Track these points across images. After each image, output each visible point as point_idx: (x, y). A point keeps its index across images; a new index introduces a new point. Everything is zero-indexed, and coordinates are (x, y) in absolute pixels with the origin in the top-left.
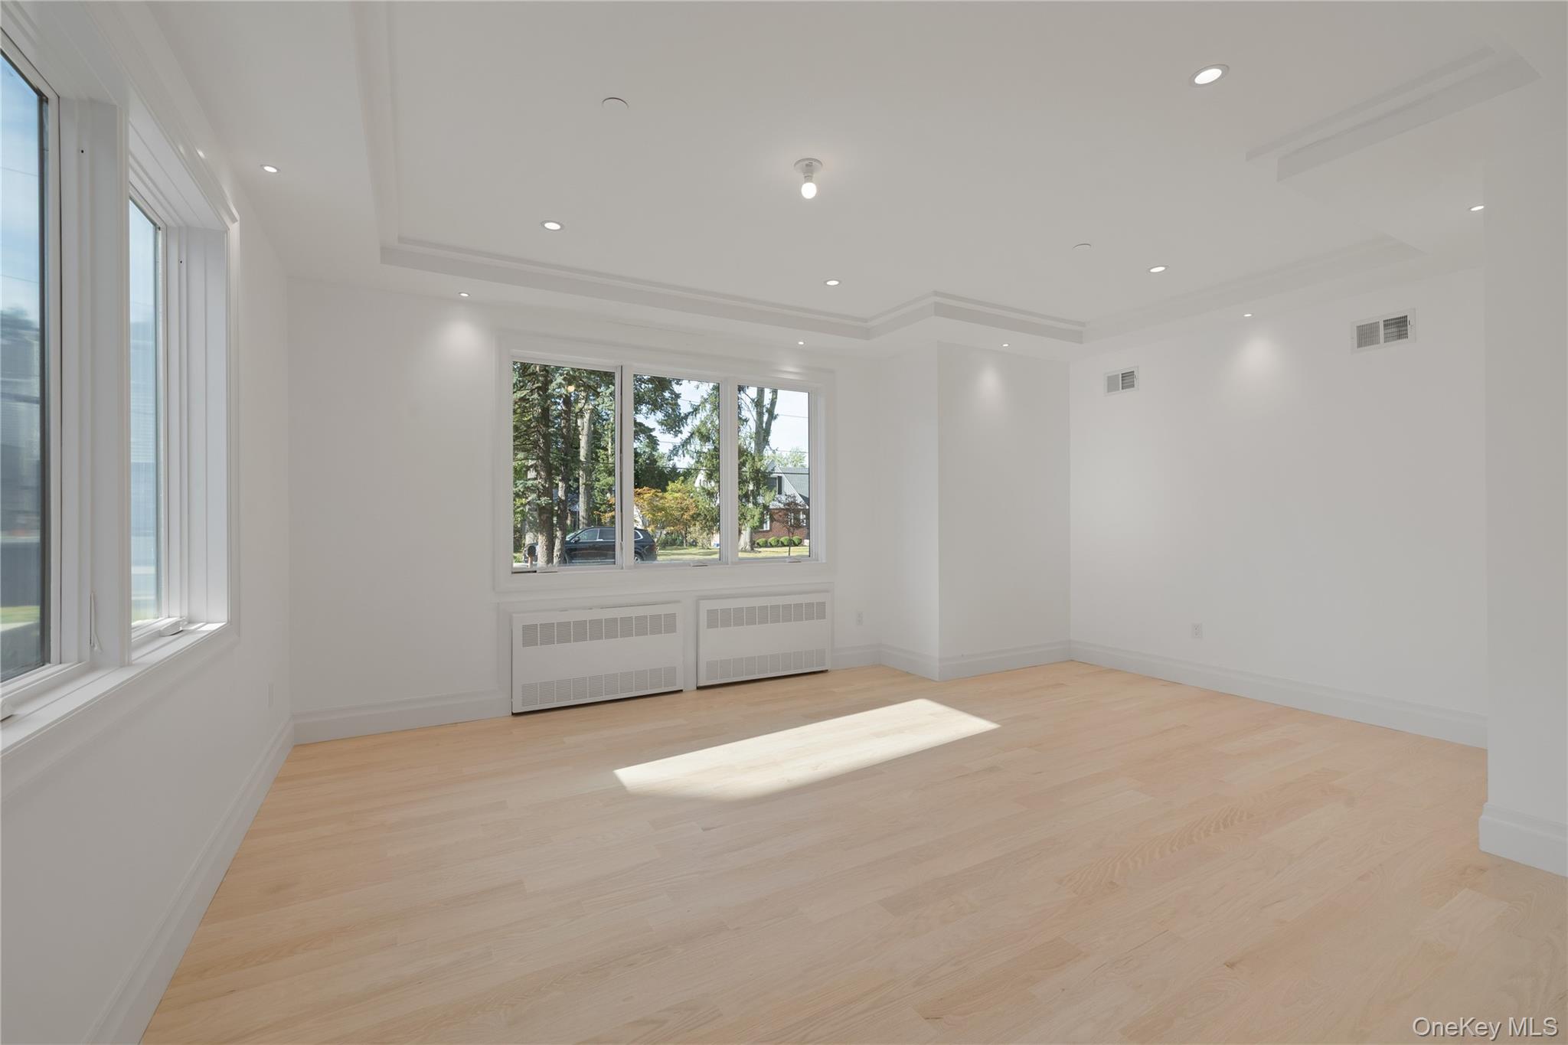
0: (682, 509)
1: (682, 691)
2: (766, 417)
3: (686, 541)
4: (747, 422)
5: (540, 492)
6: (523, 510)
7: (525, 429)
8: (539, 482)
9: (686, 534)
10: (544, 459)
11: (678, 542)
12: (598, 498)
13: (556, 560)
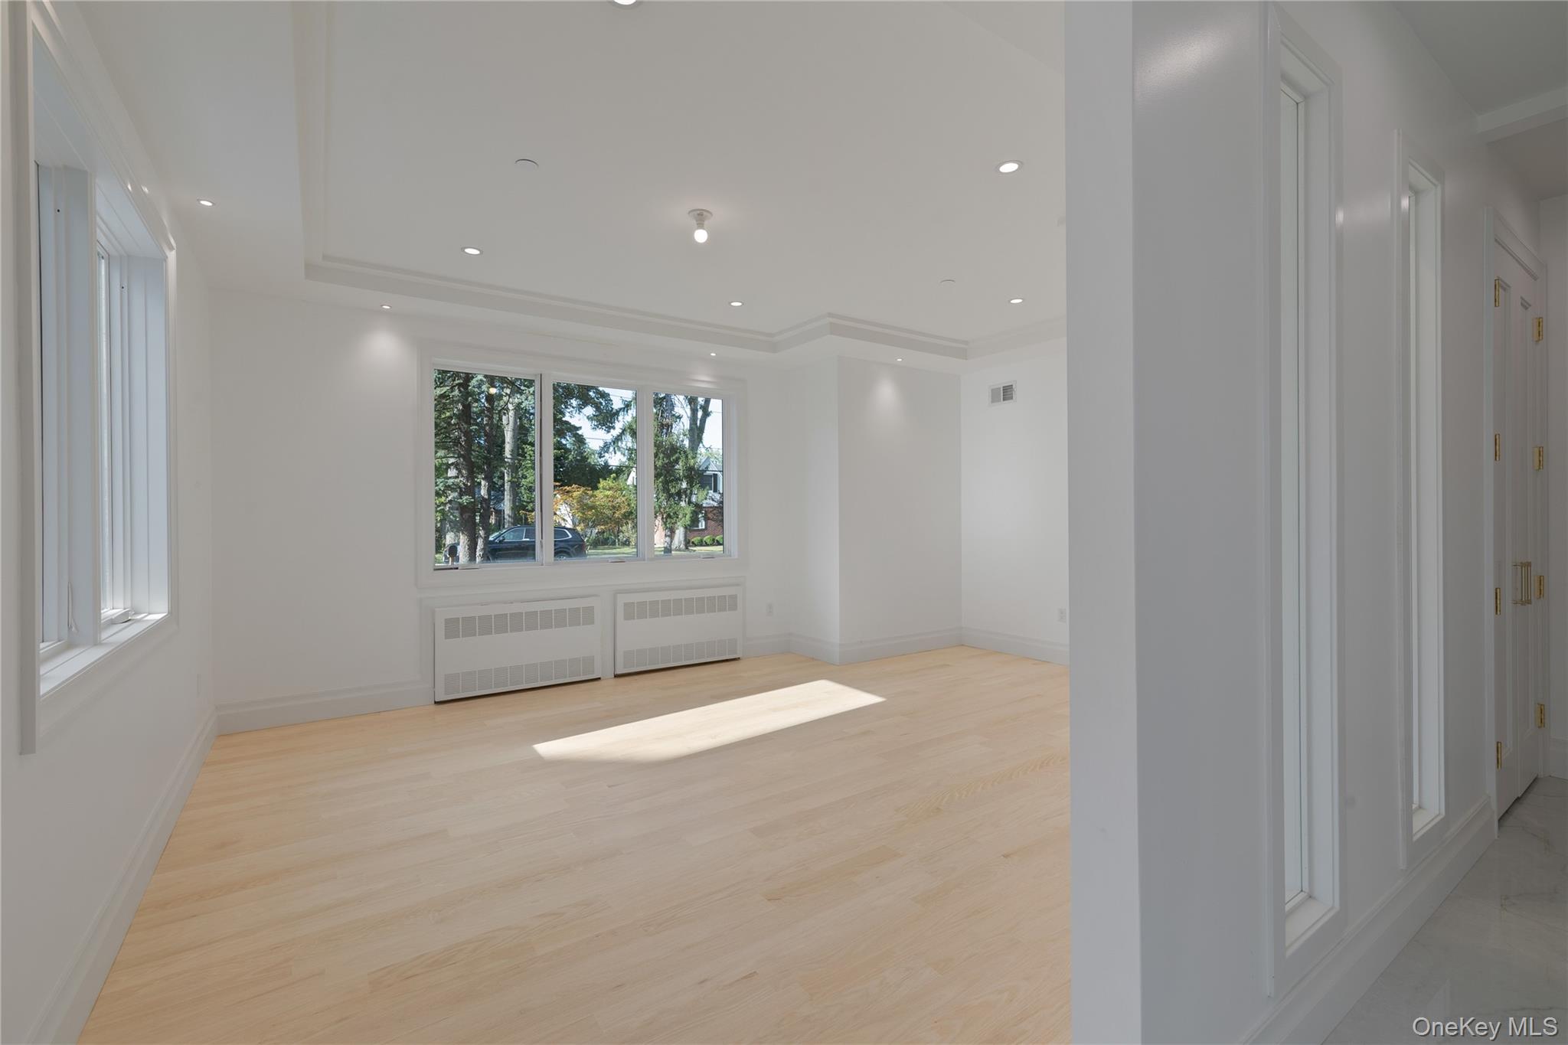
0: (614, 507)
1: (600, 678)
2: (700, 414)
3: (619, 540)
4: (680, 418)
5: (461, 491)
6: (443, 509)
7: (445, 425)
8: (461, 481)
9: (618, 533)
10: (466, 457)
11: (610, 541)
12: (525, 496)
13: (478, 560)
